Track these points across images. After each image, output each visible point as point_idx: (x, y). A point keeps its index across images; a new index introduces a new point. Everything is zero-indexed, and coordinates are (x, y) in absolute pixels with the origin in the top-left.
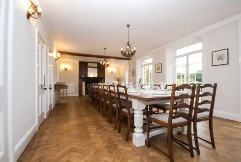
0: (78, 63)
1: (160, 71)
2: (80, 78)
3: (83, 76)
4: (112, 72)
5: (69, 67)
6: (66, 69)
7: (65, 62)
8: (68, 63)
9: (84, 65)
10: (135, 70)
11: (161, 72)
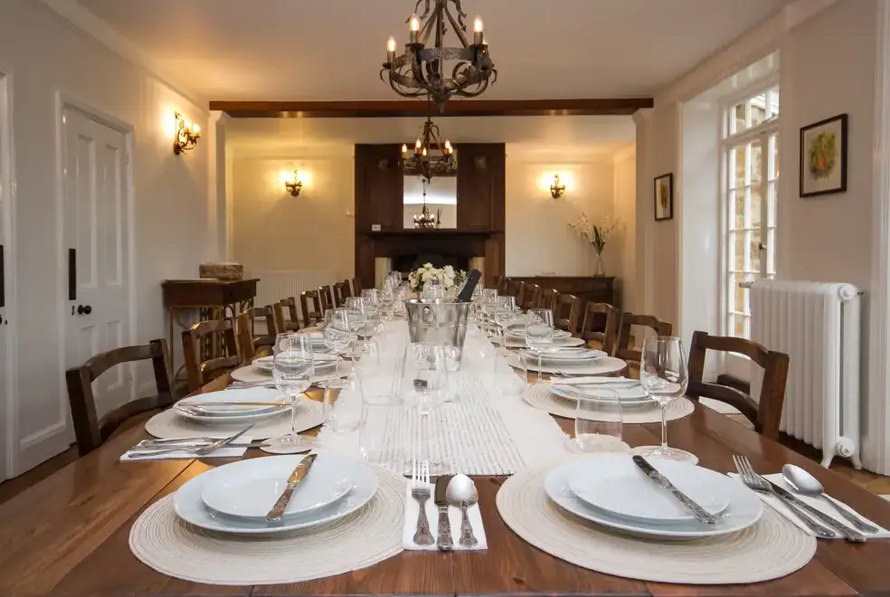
0: (352, 151)
1: (834, 180)
2: (363, 233)
3: (376, 228)
4: (556, 196)
5: (308, 179)
6: (295, 190)
7: (289, 157)
8: (302, 157)
9: (383, 164)
10: (671, 176)
11: (844, 188)
